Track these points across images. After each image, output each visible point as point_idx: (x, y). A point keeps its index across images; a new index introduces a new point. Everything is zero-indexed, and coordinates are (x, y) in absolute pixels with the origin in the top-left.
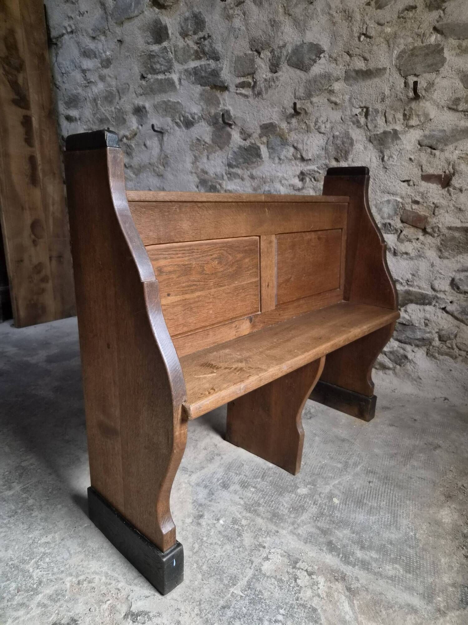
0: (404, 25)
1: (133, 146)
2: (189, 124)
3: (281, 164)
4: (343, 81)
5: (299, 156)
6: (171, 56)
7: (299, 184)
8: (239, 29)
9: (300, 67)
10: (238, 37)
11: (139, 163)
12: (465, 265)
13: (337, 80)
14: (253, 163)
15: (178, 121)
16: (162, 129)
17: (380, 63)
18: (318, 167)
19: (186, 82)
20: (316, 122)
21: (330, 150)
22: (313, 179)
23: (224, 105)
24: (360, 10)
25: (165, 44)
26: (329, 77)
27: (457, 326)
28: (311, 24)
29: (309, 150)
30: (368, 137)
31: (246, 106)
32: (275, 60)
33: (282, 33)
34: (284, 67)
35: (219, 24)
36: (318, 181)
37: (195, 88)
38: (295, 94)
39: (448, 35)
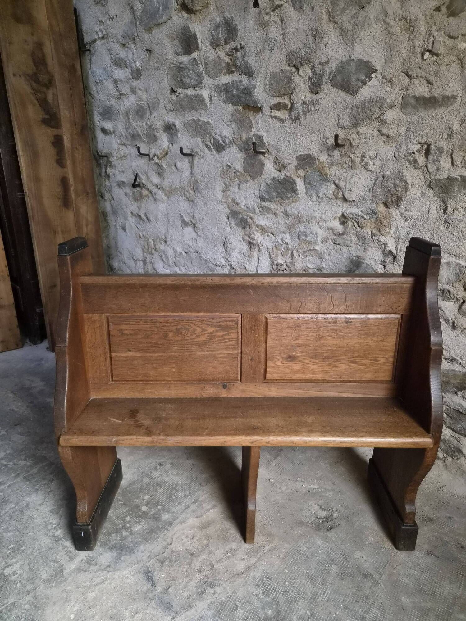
1: (164, 166)
2: (219, 148)
3: (319, 202)
4: (400, 109)
5: (341, 196)
6: (202, 69)
7: (340, 228)
8: (276, 40)
9: (345, 89)
10: (273, 50)
11: (170, 185)
13: (392, 107)
14: (287, 198)
15: (208, 143)
16: (192, 151)
17: (449, 89)
18: (362, 211)
19: (217, 100)
20: (363, 157)
21: (378, 193)
22: (356, 224)
23: (258, 129)
24: (426, 17)
25: (195, 55)
26: (382, 103)
28: (362, 35)
29: (353, 190)
30: (428, 182)
31: (282, 132)
32: (315, 78)
33: (326, 46)
34: (327, 87)
35: (252, 33)
36: (362, 227)
37: (226, 108)
38: (338, 121)
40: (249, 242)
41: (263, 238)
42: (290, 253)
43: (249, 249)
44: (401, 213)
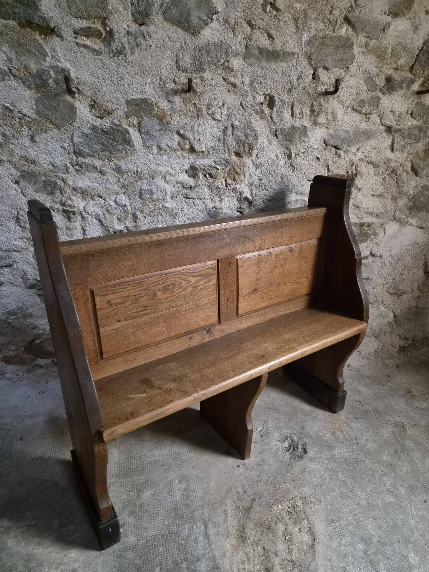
0: (315, 5)
3: (161, 155)
4: (243, 58)
5: (188, 147)
7: (191, 182)
9: (184, 26)
13: (236, 55)
14: (119, 151)
17: (288, 46)
18: (214, 162)
20: (209, 105)
21: (230, 143)
22: (208, 176)
23: (56, 59)
29: (202, 140)
30: (273, 132)
31: (98, 67)
32: (142, 5)
34: (158, 18)
36: (216, 178)
38: (177, 62)
39: (359, 30)
40: (64, 211)
41: (85, 203)
42: (130, 216)
43: (65, 220)
44: (253, 161)
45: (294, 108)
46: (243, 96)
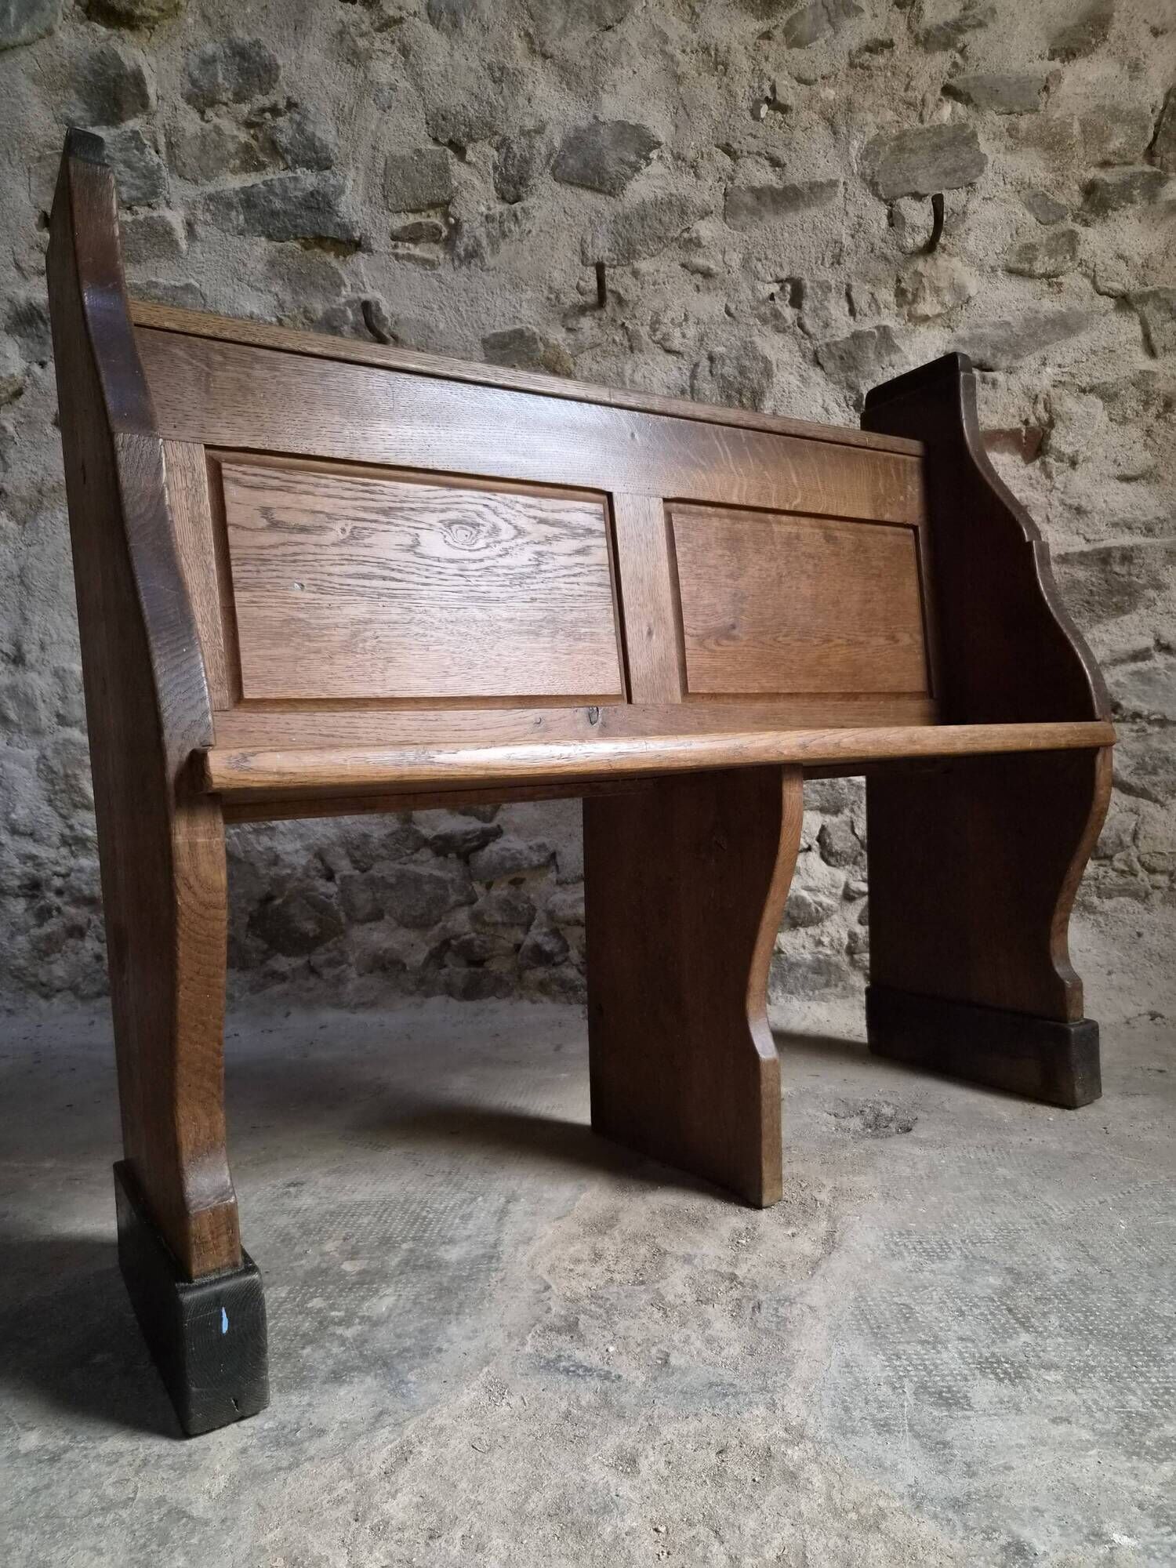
0: (869, 82)
1: (11, 429)
4: (721, 218)
6: (157, 159)
8: (393, 88)
9: (593, 183)
10: (390, 107)
11: (37, 479)
12: (1116, 648)
13: (705, 214)
17: (819, 172)
19: (214, 230)
20: (655, 325)
21: (707, 393)
23: (357, 288)
24: (746, 48)
25: (134, 124)
26: (682, 206)
27: (1131, 810)
28: (616, 77)
30: (810, 355)
31: (431, 289)
32: (513, 165)
33: (529, 100)
34: (543, 184)
35: (323, 75)
37: (247, 247)
38: (583, 253)
39: (983, 103)
45: (853, 294)
46: (731, 290)
